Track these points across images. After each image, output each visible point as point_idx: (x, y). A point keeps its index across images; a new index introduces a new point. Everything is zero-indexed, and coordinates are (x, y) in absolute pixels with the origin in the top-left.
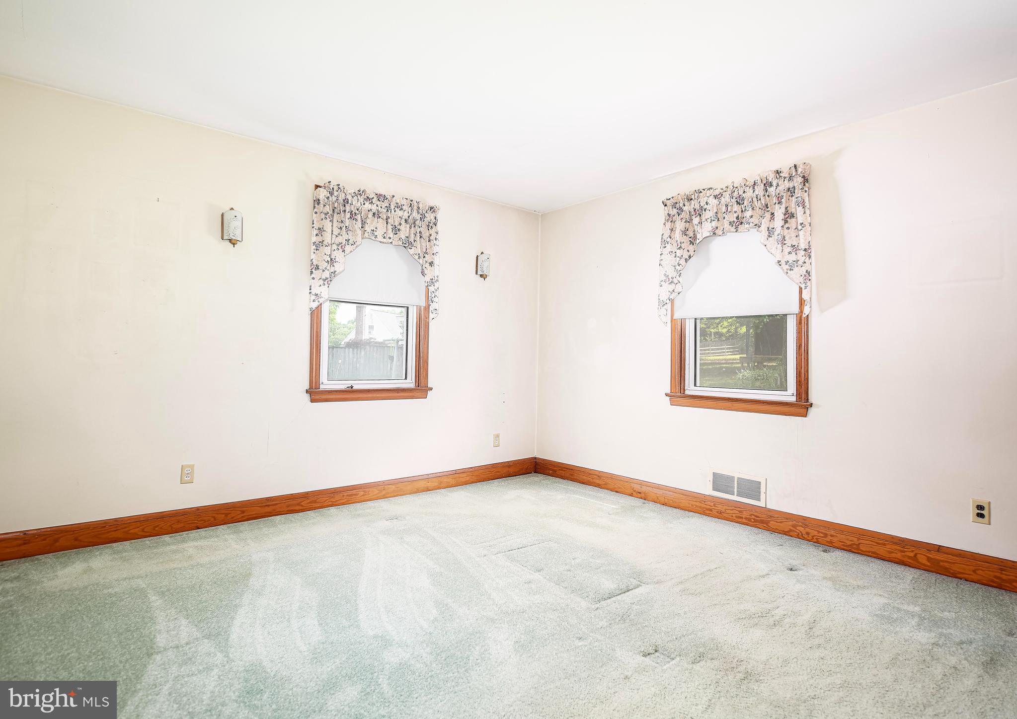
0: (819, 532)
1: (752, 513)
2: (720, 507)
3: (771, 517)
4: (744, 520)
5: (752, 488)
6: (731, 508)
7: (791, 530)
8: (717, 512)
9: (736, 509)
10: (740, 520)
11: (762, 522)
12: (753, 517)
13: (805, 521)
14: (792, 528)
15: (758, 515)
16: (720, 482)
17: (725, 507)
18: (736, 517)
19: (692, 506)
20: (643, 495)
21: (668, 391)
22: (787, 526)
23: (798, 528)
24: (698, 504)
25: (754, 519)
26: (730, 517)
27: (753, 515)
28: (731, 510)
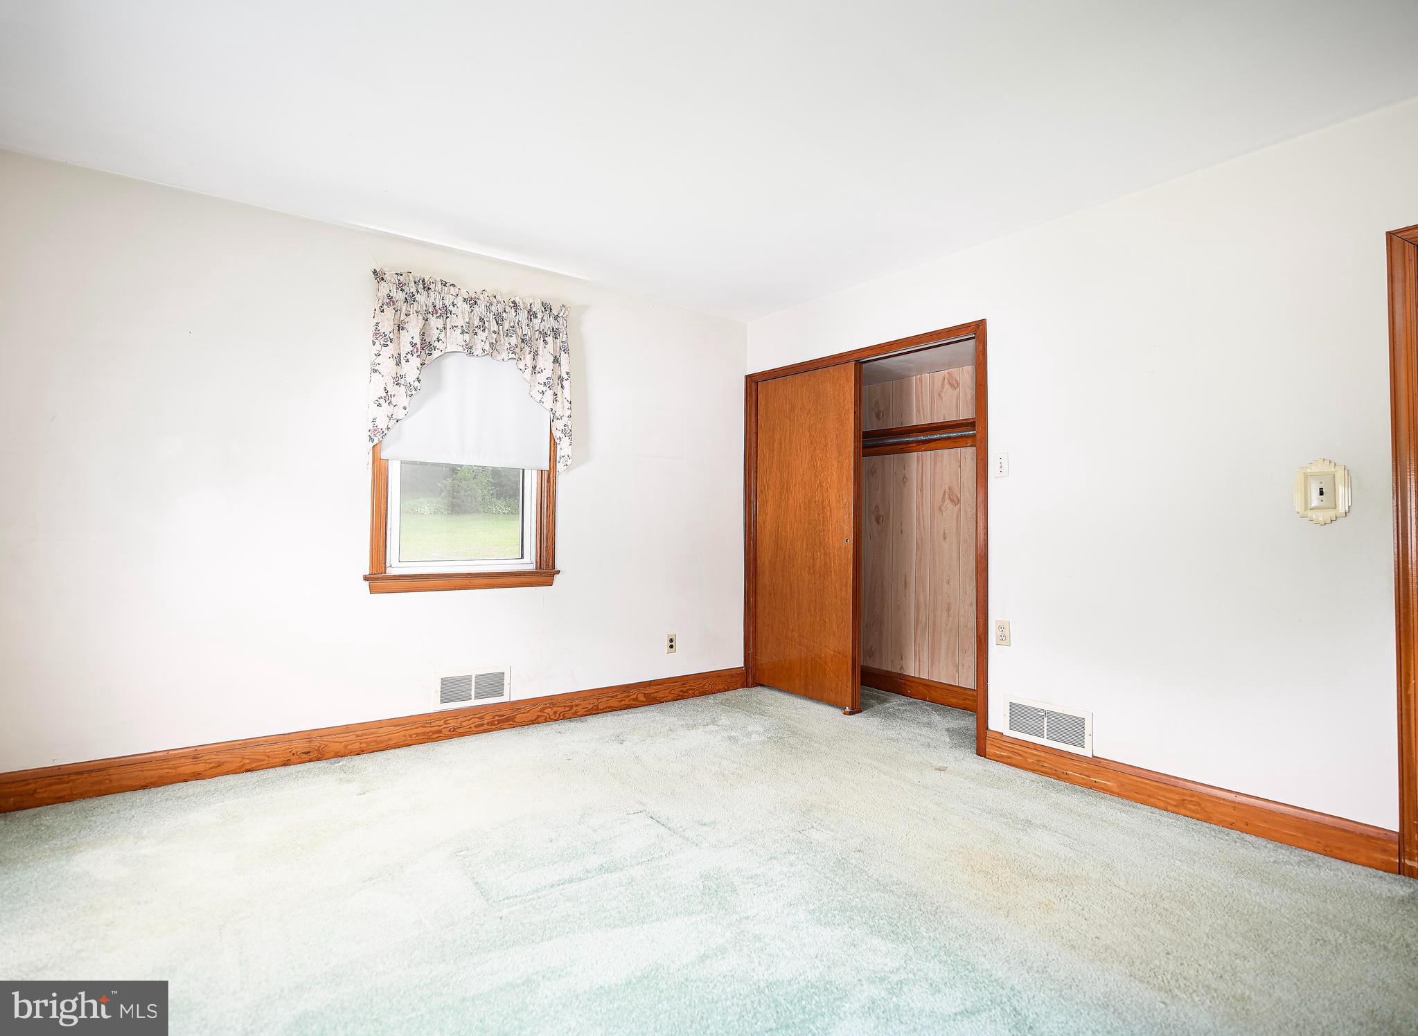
0: (565, 706)
1: (495, 714)
2: (453, 723)
3: (518, 709)
4: (486, 727)
5: (494, 683)
6: (468, 718)
7: (539, 717)
8: (450, 731)
9: (476, 716)
10: (481, 729)
11: (508, 720)
12: (497, 718)
13: (551, 701)
14: (540, 714)
15: (502, 713)
16: (451, 689)
17: (459, 721)
18: (476, 727)
19: (411, 736)
20: (314, 755)
21: (367, 572)
22: (532, 715)
23: (545, 711)
24: (420, 730)
25: (498, 720)
26: (468, 730)
27: (497, 715)
28: (468, 720)
